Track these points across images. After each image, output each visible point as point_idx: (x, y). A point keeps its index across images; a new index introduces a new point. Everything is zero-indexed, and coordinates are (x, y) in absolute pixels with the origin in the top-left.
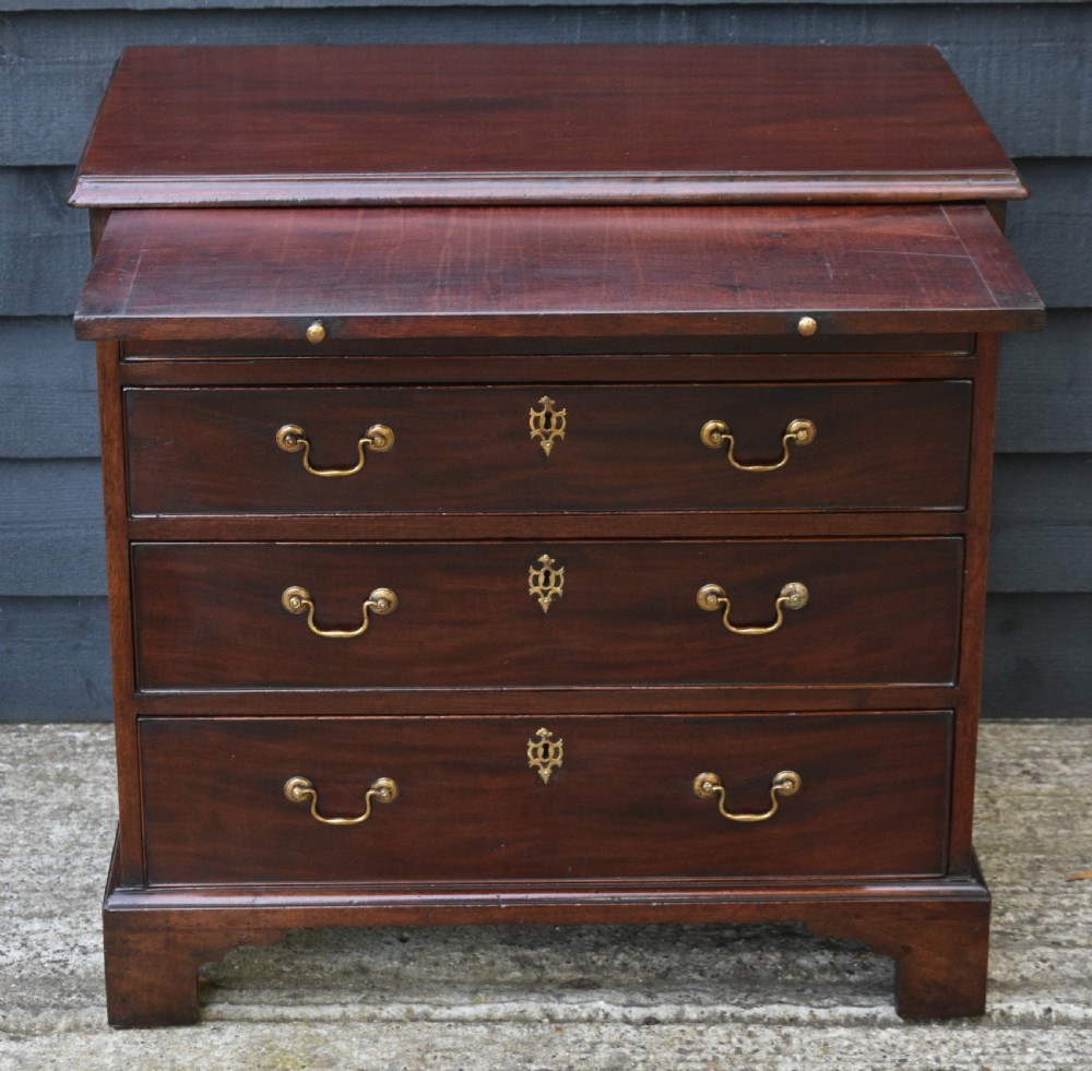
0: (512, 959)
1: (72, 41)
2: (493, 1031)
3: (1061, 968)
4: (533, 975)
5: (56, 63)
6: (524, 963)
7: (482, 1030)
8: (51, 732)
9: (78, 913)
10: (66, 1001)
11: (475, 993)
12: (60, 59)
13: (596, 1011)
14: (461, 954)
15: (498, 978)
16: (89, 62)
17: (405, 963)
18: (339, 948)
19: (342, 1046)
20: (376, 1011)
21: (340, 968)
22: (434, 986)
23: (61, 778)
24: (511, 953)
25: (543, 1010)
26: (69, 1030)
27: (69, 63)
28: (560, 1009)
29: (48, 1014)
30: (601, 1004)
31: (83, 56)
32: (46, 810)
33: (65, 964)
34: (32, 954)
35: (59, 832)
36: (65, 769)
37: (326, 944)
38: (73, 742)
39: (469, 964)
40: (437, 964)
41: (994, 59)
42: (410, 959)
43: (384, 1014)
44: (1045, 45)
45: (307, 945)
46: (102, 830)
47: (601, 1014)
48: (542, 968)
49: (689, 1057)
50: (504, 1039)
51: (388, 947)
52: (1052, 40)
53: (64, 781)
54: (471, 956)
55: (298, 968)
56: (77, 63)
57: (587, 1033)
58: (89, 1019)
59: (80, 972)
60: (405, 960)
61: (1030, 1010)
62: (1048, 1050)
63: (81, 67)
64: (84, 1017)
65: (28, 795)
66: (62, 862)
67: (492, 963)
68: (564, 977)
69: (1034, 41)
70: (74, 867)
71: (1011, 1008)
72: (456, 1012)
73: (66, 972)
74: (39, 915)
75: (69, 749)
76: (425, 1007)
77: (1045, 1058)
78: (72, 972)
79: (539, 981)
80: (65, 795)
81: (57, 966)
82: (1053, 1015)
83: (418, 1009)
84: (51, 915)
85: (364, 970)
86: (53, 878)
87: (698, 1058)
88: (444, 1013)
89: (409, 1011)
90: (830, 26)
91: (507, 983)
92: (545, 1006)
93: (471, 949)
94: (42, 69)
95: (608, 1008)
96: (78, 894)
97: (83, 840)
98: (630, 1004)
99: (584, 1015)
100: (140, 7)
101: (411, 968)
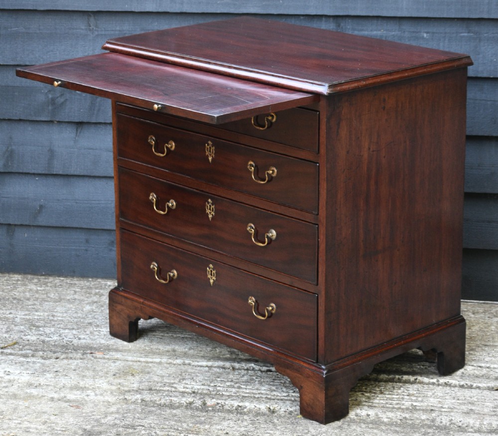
0: (229, 351)
1: (114, 22)
2: (210, 369)
3: (429, 368)
4: (234, 356)
5: (108, 31)
6: (232, 353)
7: (207, 369)
8: (99, 282)
9: (82, 329)
10: (67, 351)
11: (209, 359)
12: (110, 29)
13: (250, 367)
14: (211, 349)
15: (221, 357)
16: (120, 31)
17: (190, 350)
18: (168, 344)
19: (155, 369)
20: (172, 361)
21: (166, 349)
22: (197, 357)
23: (96, 294)
24: (229, 350)
25: (231, 365)
26: (64, 359)
27: (113, 30)
28: (237, 365)
29: (58, 355)
30: (253, 365)
31: (118, 28)
32: (86, 302)
33: (72, 342)
34: (61, 338)
35: (88, 308)
36: (99, 292)
37: (165, 343)
38: (106, 285)
39: (213, 352)
40: (201, 351)
41: (447, 39)
42: (192, 349)
43: (175, 362)
44: (466, 34)
45: (158, 343)
46: (103, 308)
47: (252, 368)
48: (238, 355)
49: (276, 381)
50: (213, 372)
51: (186, 345)
52: (468, 33)
53: (97, 294)
54: (214, 350)
55: (152, 348)
56: (115, 30)
57: (243, 372)
58: (72, 356)
59: (76, 345)
60: (190, 349)
61: (409, 378)
62: (408, 389)
63: (117, 32)
64: (70, 355)
65: (82, 298)
66: (84, 316)
67: (221, 352)
68: (244, 358)
69: (462, 33)
70: (88, 317)
71: (402, 377)
72: (200, 364)
73: (71, 344)
74: (69, 329)
75: (103, 287)
76: (190, 361)
77: (406, 391)
78: (73, 344)
79: (236, 358)
80: (95, 299)
81: (68, 342)
82: (417, 381)
83: (187, 362)
84: (73, 329)
85: (174, 351)
86: (79, 320)
87: (279, 381)
88: (196, 363)
89: (184, 362)
90: (385, 25)
91: (223, 358)
92: (232, 364)
93: (215, 348)
94: (103, 33)
95: (254, 366)
96: (85, 324)
97: (95, 311)
98: (264, 366)
99: (246, 368)
100: (136, 11)
101: (192, 352)
